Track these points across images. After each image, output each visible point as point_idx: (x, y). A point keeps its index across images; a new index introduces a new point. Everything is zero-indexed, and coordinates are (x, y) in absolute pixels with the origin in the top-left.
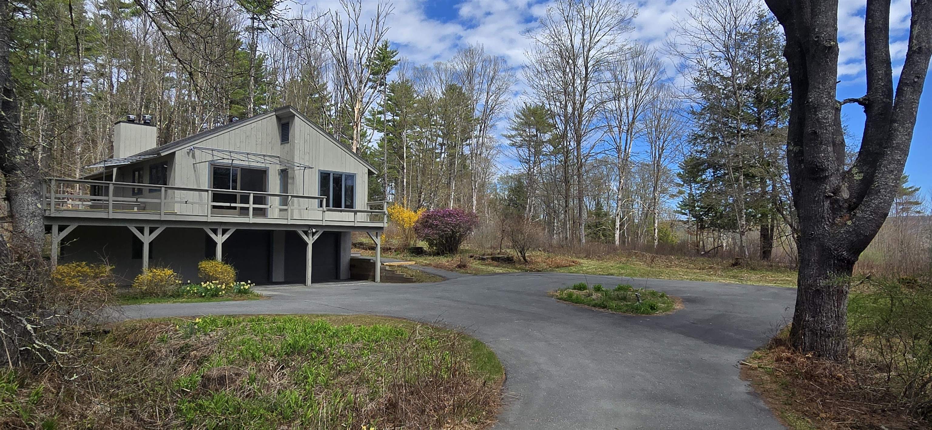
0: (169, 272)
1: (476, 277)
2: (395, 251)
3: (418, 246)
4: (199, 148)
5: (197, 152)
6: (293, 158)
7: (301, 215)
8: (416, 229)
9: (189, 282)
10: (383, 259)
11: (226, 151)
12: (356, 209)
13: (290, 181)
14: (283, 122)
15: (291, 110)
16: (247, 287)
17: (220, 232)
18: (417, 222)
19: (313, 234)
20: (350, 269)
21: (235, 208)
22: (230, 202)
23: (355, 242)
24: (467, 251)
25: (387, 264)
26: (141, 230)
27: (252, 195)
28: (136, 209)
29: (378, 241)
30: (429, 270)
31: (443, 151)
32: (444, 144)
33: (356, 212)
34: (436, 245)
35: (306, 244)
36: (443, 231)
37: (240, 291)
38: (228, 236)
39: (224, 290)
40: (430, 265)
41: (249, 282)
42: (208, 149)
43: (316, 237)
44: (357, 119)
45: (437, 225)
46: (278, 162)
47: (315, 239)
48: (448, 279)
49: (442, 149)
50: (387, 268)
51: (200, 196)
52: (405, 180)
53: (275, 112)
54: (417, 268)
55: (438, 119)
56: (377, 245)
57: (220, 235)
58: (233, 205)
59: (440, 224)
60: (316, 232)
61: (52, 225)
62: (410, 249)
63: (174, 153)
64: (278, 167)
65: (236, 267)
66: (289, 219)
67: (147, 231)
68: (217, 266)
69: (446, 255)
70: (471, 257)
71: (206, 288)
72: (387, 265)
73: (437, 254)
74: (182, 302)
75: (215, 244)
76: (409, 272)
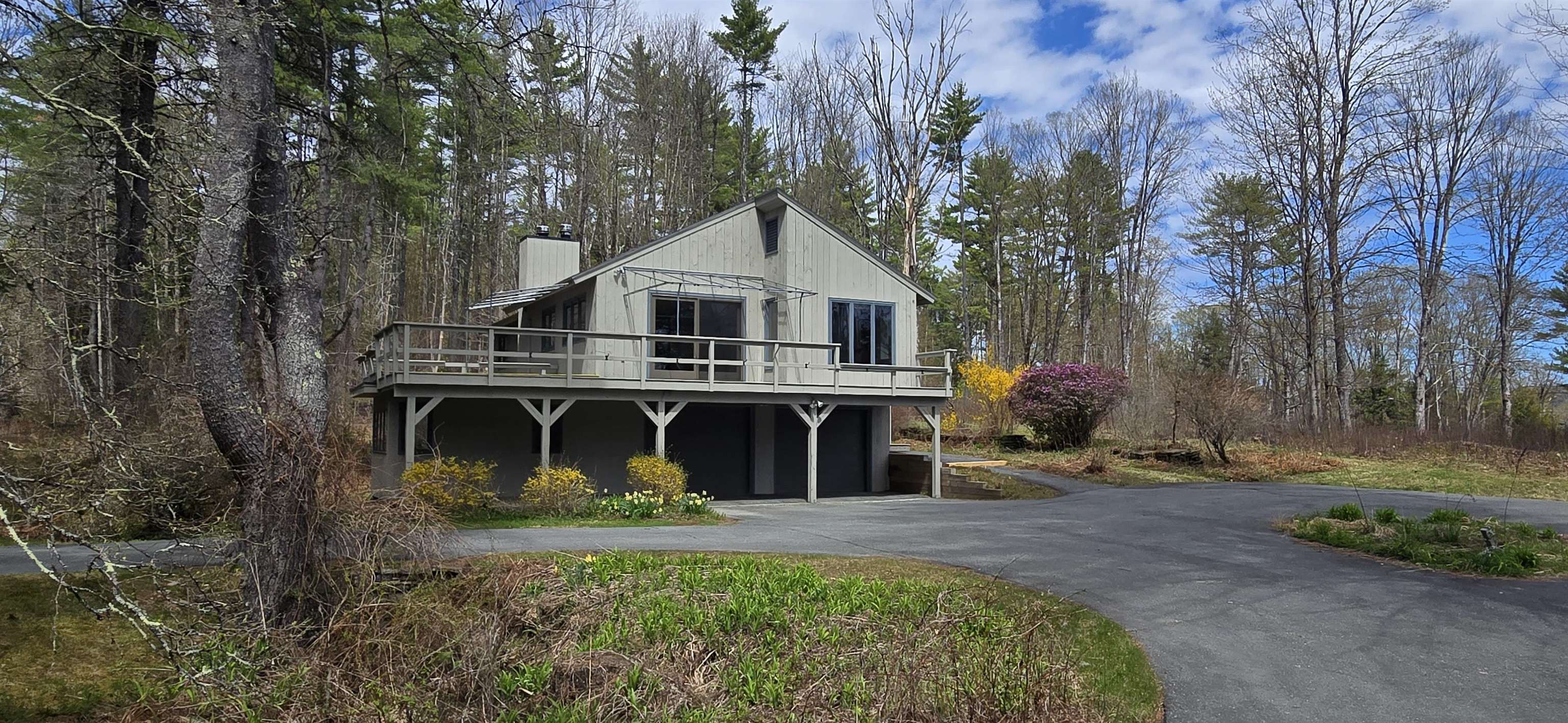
0: (574, 474)
1: (1123, 490)
2: (975, 443)
3: (1016, 433)
4: (632, 269)
5: (630, 276)
6: (784, 279)
7: (799, 378)
8: (1010, 403)
9: (606, 491)
10: (948, 456)
11: (676, 272)
12: (897, 366)
13: (780, 319)
14: (770, 217)
15: (779, 196)
16: (699, 502)
17: (662, 407)
18: (1013, 388)
19: (820, 411)
20: (889, 475)
21: (690, 367)
22: (677, 357)
23: (903, 427)
24: (1107, 442)
25: (954, 464)
26: (539, 406)
27: (712, 344)
28: (544, 372)
29: (936, 422)
30: (1034, 476)
31: (1067, 269)
32: (1070, 258)
33: (893, 371)
34: (1048, 431)
35: (808, 429)
36: (1061, 405)
37: (688, 509)
38: (676, 413)
39: (662, 506)
40: (1034, 466)
41: (705, 493)
42: (648, 270)
43: (824, 416)
44: (910, 217)
45: (1049, 394)
46: (761, 287)
47: (823, 419)
48: (1067, 494)
49: (1065, 266)
50: (954, 472)
51: (635, 348)
52: (1000, 322)
53: (755, 201)
54: (1009, 472)
55: (1058, 214)
56: (933, 429)
57: (661, 414)
58: (682, 361)
59: (1055, 392)
60: (824, 407)
61: (406, 398)
62: (1001, 439)
63: (595, 278)
64: (762, 296)
65: (686, 467)
66: (776, 384)
67: (546, 406)
68: (655, 466)
69: (1068, 449)
70: (1116, 452)
71: (632, 501)
72: (953, 467)
73: (1050, 447)
74: (592, 526)
75: (655, 428)
76: (994, 479)
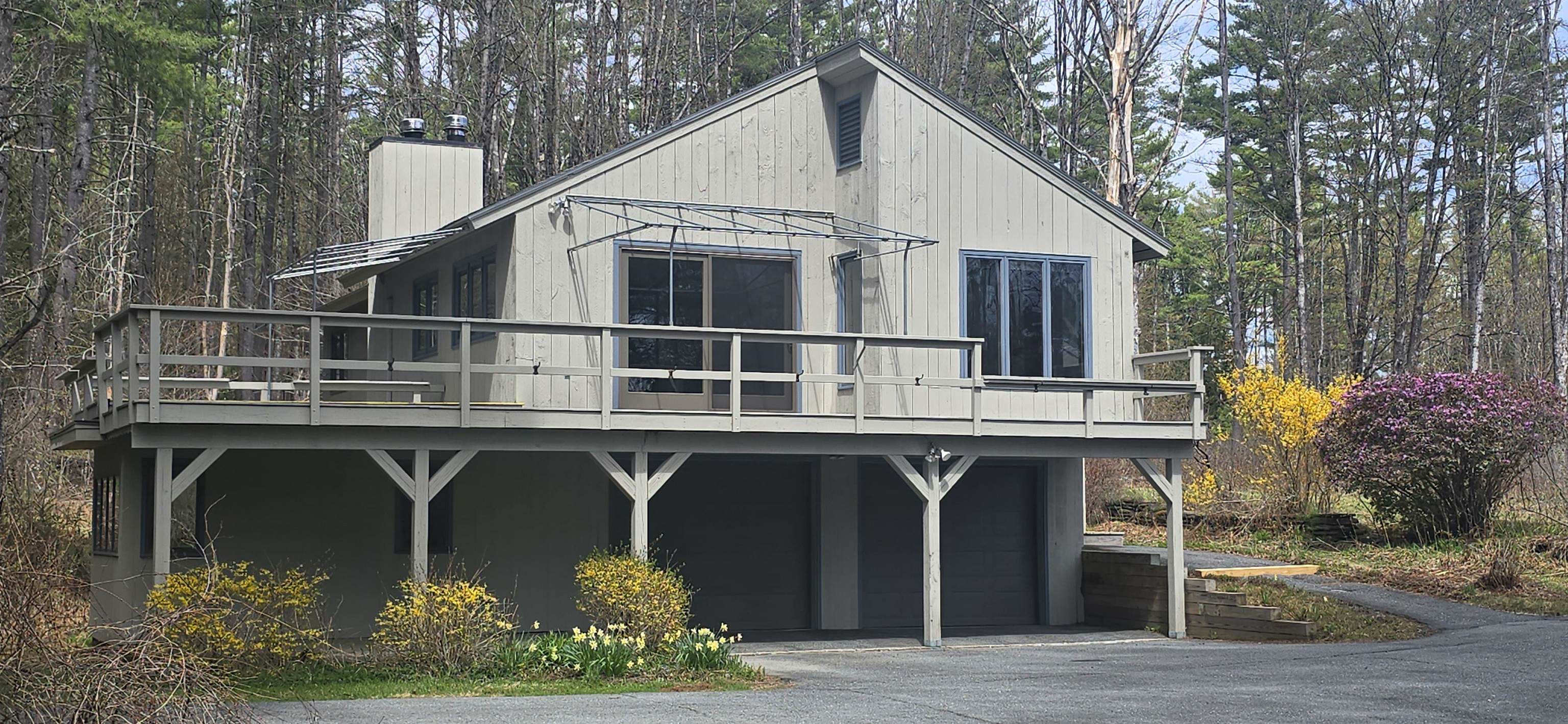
0: (474, 593)
1: (1557, 624)
2: (1253, 530)
3: (1337, 509)
4: (584, 200)
5: (579, 212)
6: (874, 213)
7: (904, 406)
8: (1323, 451)
9: (537, 625)
10: (1199, 556)
11: (667, 205)
12: (1095, 379)
13: (866, 292)
14: (844, 96)
15: (863, 54)
16: (714, 646)
17: (641, 462)
18: (1328, 422)
19: (944, 468)
20: (1083, 590)
21: (695, 386)
22: (671, 366)
23: (1110, 497)
24: (1521, 528)
25: (1213, 571)
26: (407, 463)
27: (737, 342)
28: (417, 399)
29: (1174, 489)
30: (1374, 595)
31: (1438, 186)
32: (1443, 163)
33: (1088, 390)
34: (1402, 506)
35: (920, 503)
36: (1427, 454)
37: (694, 660)
38: (668, 476)
39: (642, 654)
40: (1374, 576)
41: (724, 627)
42: (613, 201)
43: (953, 478)
44: (1121, 89)
45: (1402, 433)
46: (830, 231)
47: (951, 484)
48: (1442, 630)
49: (1433, 178)
50: (1211, 587)
51: (590, 350)
52: (1302, 291)
53: (817, 66)
54: (1323, 587)
55: (1418, 74)
56: (1170, 503)
57: (641, 476)
58: (679, 374)
59: (1413, 428)
60: (953, 460)
61: (154, 451)
62: (1304, 523)
63: (514, 215)
64: (833, 248)
65: (689, 579)
66: (860, 416)
67: (422, 464)
68: (630, 577)
69: (1442, 542)
70: (1542, 548)
71: (585, 645)
72: (1210, 577)
73: (1410, 539)
74: (509, 694)
75: (628, 503)
76: (1292, 602)
